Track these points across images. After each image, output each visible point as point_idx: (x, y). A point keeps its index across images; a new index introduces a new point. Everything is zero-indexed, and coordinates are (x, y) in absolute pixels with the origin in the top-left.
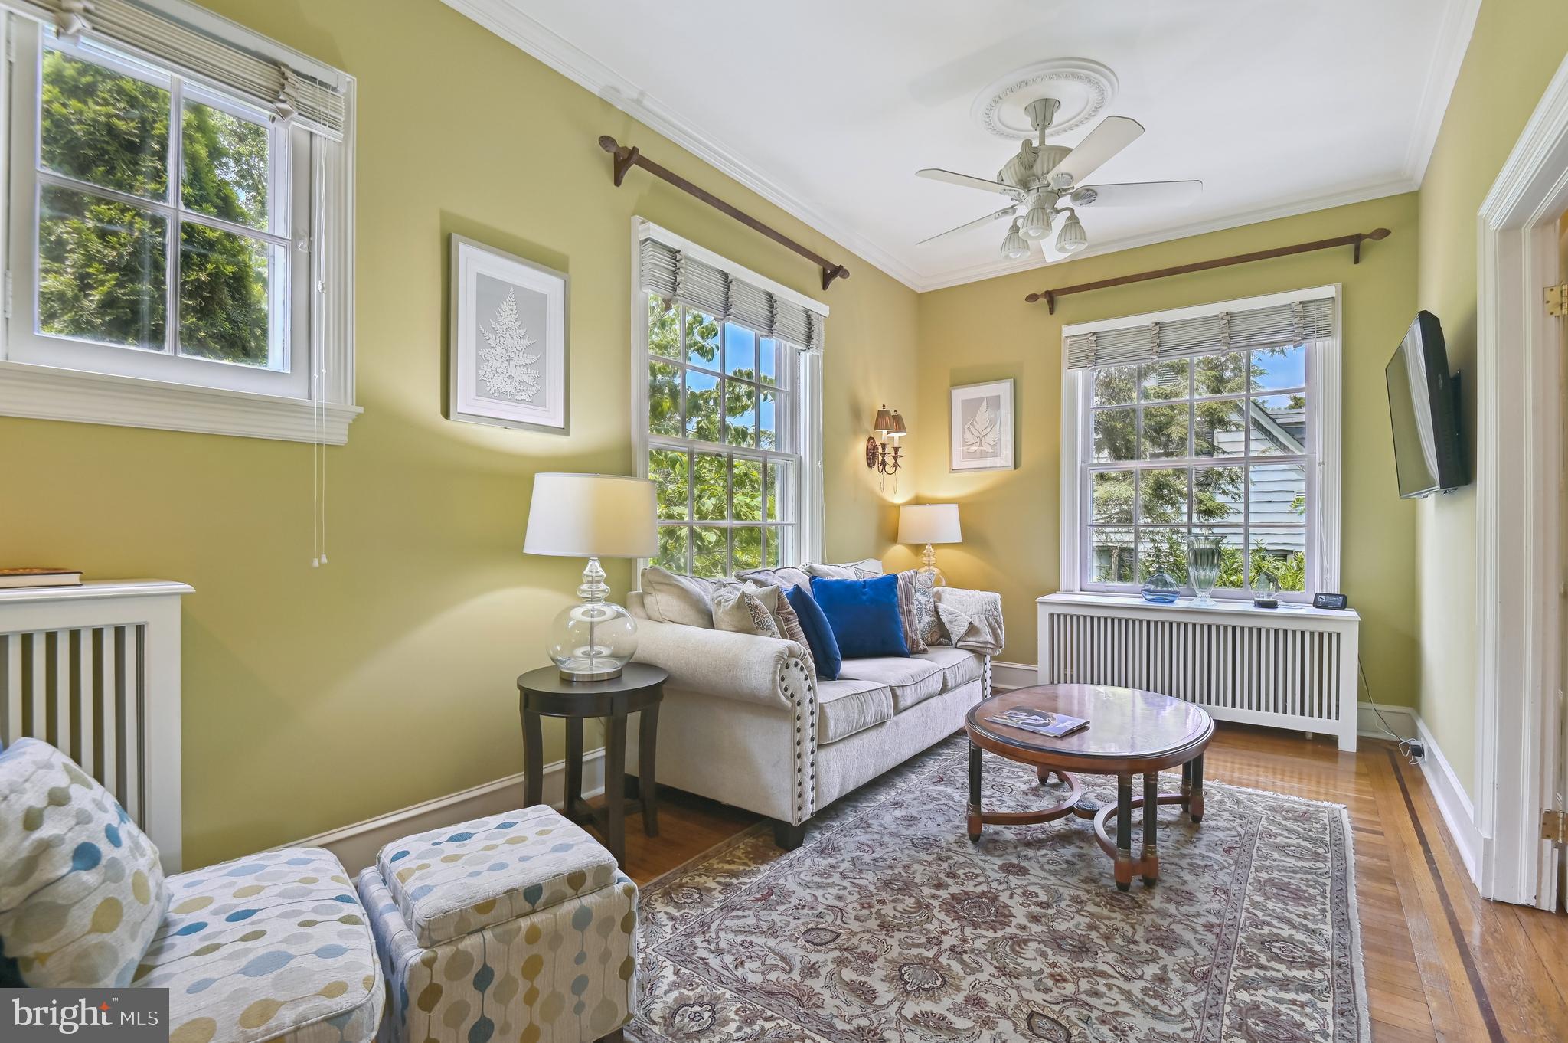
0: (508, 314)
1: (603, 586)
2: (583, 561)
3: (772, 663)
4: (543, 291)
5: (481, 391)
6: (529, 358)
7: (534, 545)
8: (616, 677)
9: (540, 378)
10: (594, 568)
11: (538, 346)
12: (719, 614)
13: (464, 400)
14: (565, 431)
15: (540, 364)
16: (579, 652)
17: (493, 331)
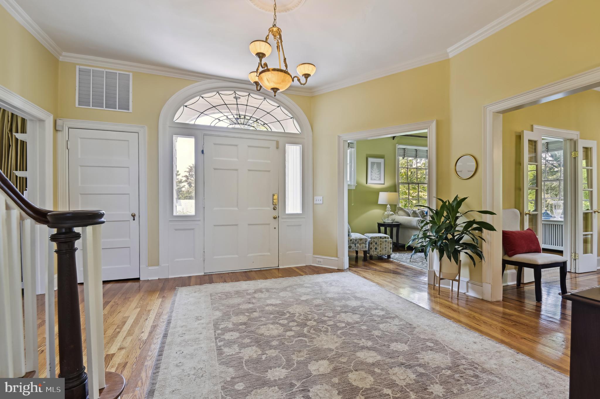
0: (375, 166)
1: (390, 209)
2: (386, 205)
3: (417, 221)
4: (380, 162)
5: (371, 179)
6: (378, 173)
7: (380, 202)
8: (393, 223)
9: (380, 176)
10: (388, 206)
11: (380, 171)
12: (410, 214)
13: (369, 181)
14: (384, 184)
15: (380, 174)
16: (386, 219)
17: (373, 170)
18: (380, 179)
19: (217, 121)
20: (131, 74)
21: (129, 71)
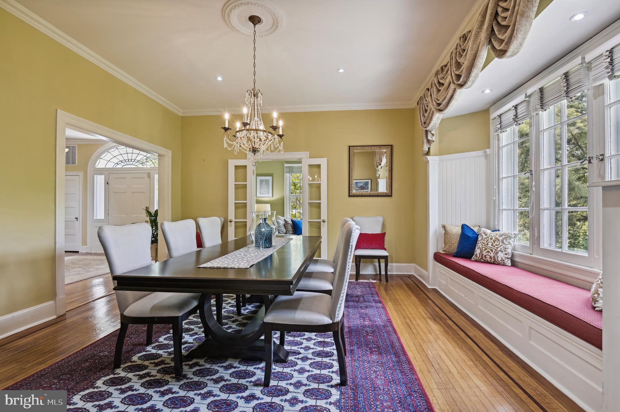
0: (264, 182)
4: (268, 179)
5: (260, 193)
6: (267, 188)
9: (269, 191)
13: (258, 195)
14: (273, 197)
17: (262, 186)
18: (268, 193)
19: (116, 164)
20: (77, 146)
21: (76, 144)
